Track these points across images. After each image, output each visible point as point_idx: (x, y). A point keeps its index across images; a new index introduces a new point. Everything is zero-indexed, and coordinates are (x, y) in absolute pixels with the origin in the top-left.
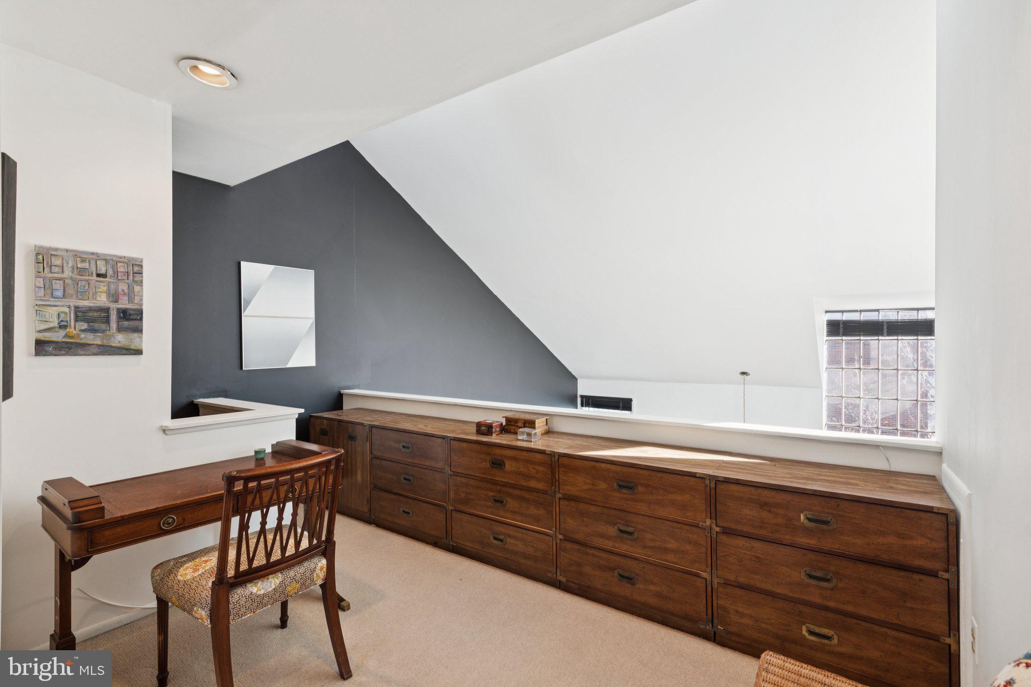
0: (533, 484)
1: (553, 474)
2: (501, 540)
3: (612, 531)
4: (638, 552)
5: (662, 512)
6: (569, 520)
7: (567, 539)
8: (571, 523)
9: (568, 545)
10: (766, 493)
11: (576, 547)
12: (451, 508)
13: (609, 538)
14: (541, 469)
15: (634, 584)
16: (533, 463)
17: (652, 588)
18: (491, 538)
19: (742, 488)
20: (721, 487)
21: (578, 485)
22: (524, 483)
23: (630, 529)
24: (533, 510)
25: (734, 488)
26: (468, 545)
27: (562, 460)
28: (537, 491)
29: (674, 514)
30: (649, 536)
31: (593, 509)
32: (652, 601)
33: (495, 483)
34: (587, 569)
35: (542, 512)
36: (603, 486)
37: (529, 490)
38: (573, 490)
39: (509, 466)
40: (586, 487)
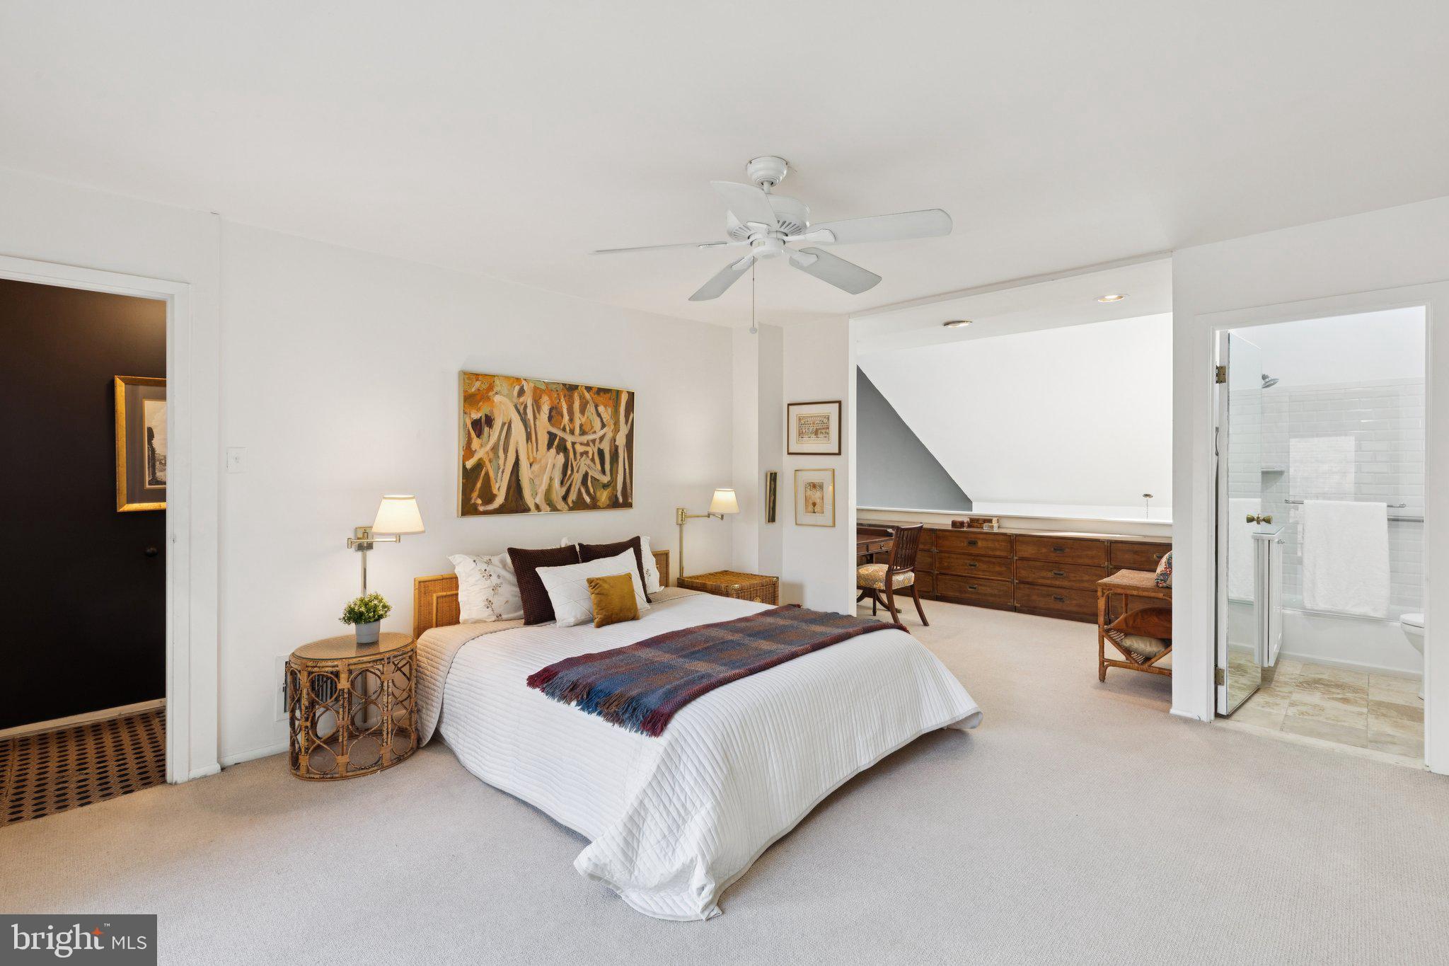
0: (998, 553)
1: (1012, 547)
2: (975, 588)
3: (1050, 574)
4: (1066, 583)
5: (1080, 561)
6: (1022, 571)
7: (1022, 582)
8: (1023, 573)
9: (1022, 586)
10: (1136, 546)
11: (1028, 586)
12: (936, 572)
13: (1048, 578)
14: (1003, 544)
15: (1064, 602)
16: (998, 541)
17: (1074, 602)
18: (968, 588)
19: (1124, 545)
20: (1113, 545)
21: (1028, 551)
22: (991, 553)
23: (1061, 573)
24: (998, 569)
25: (1120, 545)
26: (951, 594)
27: (1021, 539)
28: (1000, 557)
29: (1087, 561)
30: (1073, 575)
31: (1038, 564)
32: (1074, 609)
33: (971, 555)
34: (1034, 597)
35: (1004, 569)
36: (1044, 550)
37: (995, 557)
38: (1026, 555)
39: (980, 544)
40: (1033, 552)
